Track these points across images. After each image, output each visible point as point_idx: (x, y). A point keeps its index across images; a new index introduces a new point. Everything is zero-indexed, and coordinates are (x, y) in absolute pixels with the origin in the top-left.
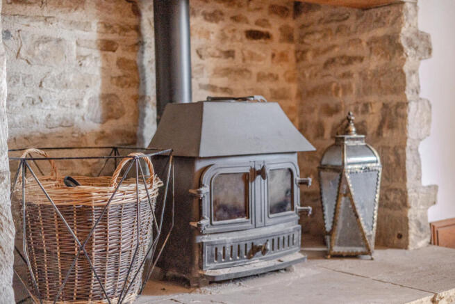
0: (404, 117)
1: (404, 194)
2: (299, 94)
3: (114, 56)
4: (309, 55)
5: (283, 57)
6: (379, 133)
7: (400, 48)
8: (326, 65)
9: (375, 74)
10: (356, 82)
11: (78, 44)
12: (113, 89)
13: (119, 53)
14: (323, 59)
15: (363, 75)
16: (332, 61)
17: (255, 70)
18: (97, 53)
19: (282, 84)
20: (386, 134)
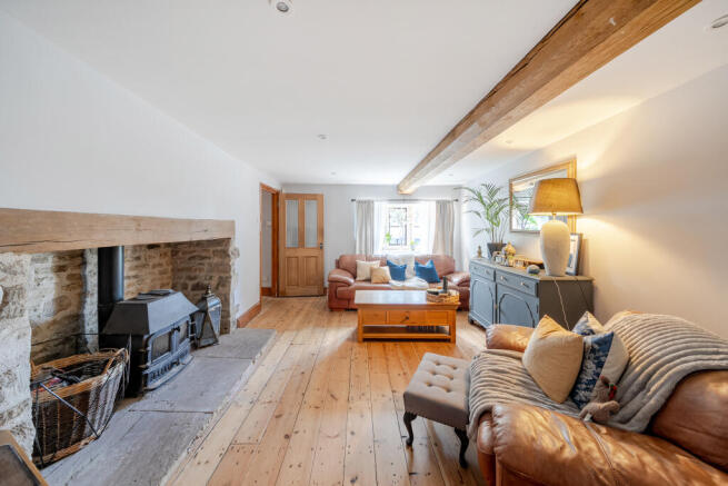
0: (230, 282)
1: (228, 312)
2: (173, 270)
3: (64, 274)
4: (180, 254)
5: (165, 254)
6: (217, 288)
7: (229, 256)
8: (190, 259)
9: (216, 265)
10: (206, 267)
11: (36, 272)
12: (64, 293)
13: (69, 271)
14: (188, 256)
15: (210, 264)
16: (193, 257)
17: (151, 264)
18: (51, 275)
19: (165, 267)
20: (220, 288)
